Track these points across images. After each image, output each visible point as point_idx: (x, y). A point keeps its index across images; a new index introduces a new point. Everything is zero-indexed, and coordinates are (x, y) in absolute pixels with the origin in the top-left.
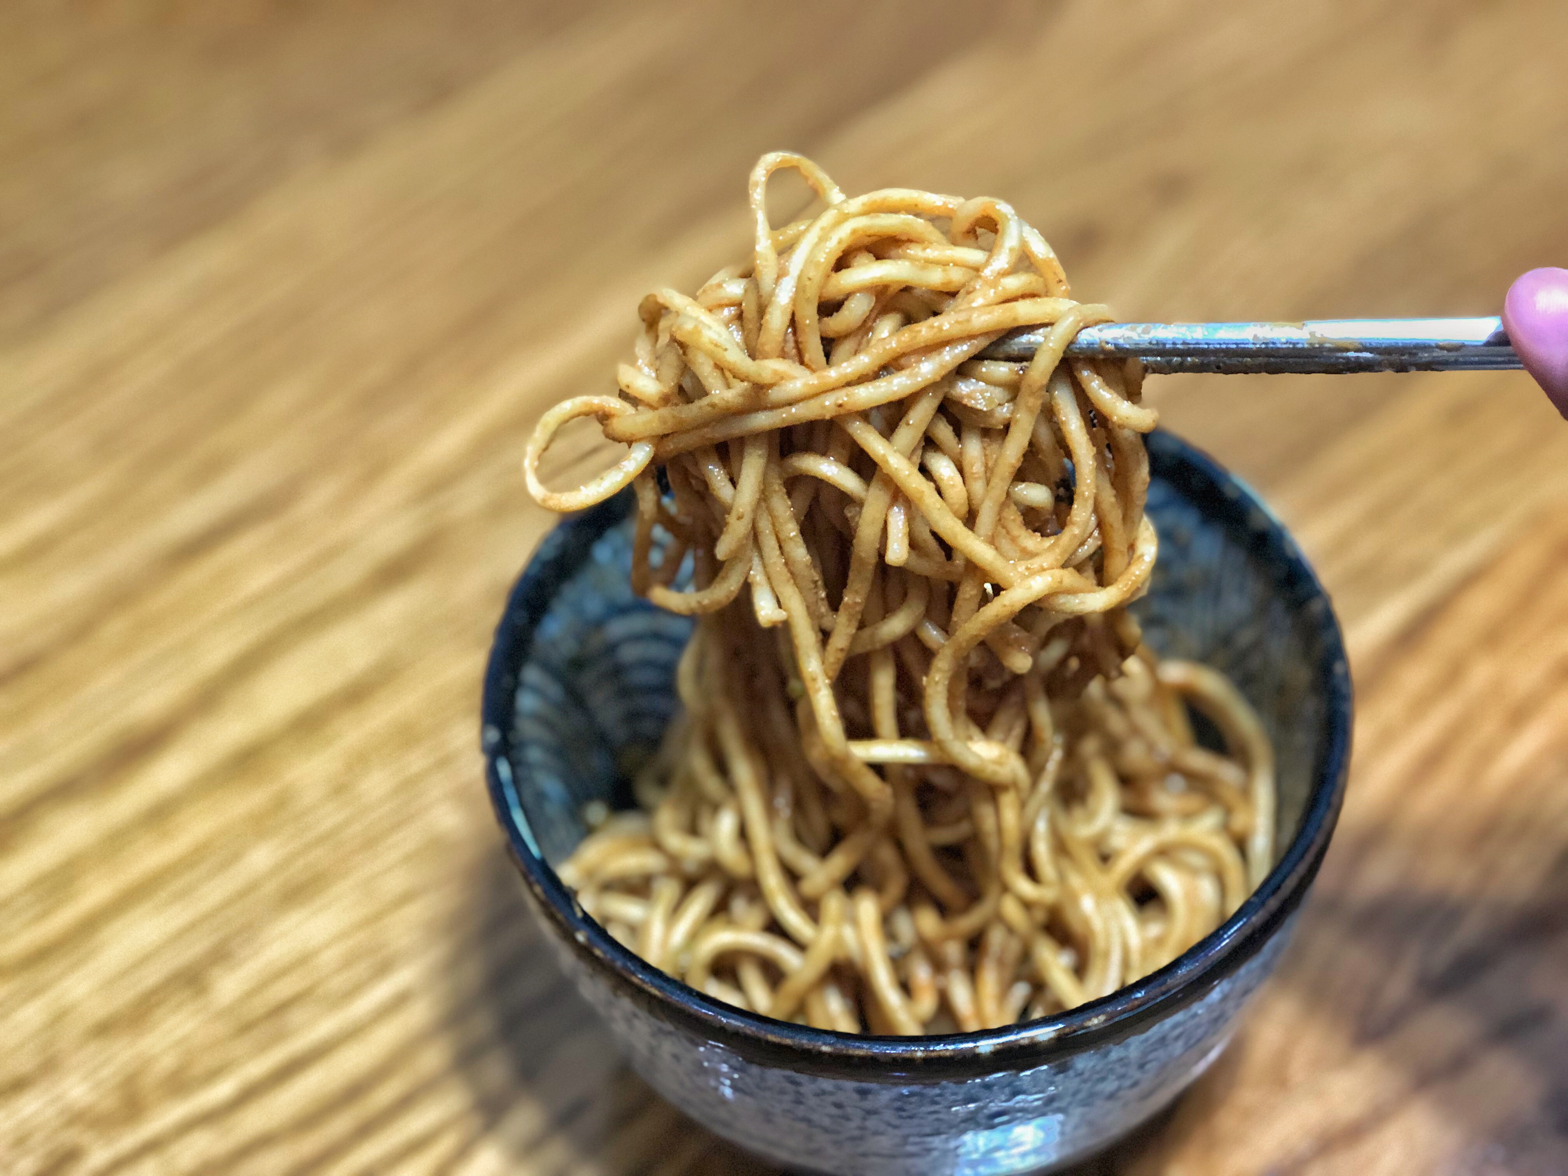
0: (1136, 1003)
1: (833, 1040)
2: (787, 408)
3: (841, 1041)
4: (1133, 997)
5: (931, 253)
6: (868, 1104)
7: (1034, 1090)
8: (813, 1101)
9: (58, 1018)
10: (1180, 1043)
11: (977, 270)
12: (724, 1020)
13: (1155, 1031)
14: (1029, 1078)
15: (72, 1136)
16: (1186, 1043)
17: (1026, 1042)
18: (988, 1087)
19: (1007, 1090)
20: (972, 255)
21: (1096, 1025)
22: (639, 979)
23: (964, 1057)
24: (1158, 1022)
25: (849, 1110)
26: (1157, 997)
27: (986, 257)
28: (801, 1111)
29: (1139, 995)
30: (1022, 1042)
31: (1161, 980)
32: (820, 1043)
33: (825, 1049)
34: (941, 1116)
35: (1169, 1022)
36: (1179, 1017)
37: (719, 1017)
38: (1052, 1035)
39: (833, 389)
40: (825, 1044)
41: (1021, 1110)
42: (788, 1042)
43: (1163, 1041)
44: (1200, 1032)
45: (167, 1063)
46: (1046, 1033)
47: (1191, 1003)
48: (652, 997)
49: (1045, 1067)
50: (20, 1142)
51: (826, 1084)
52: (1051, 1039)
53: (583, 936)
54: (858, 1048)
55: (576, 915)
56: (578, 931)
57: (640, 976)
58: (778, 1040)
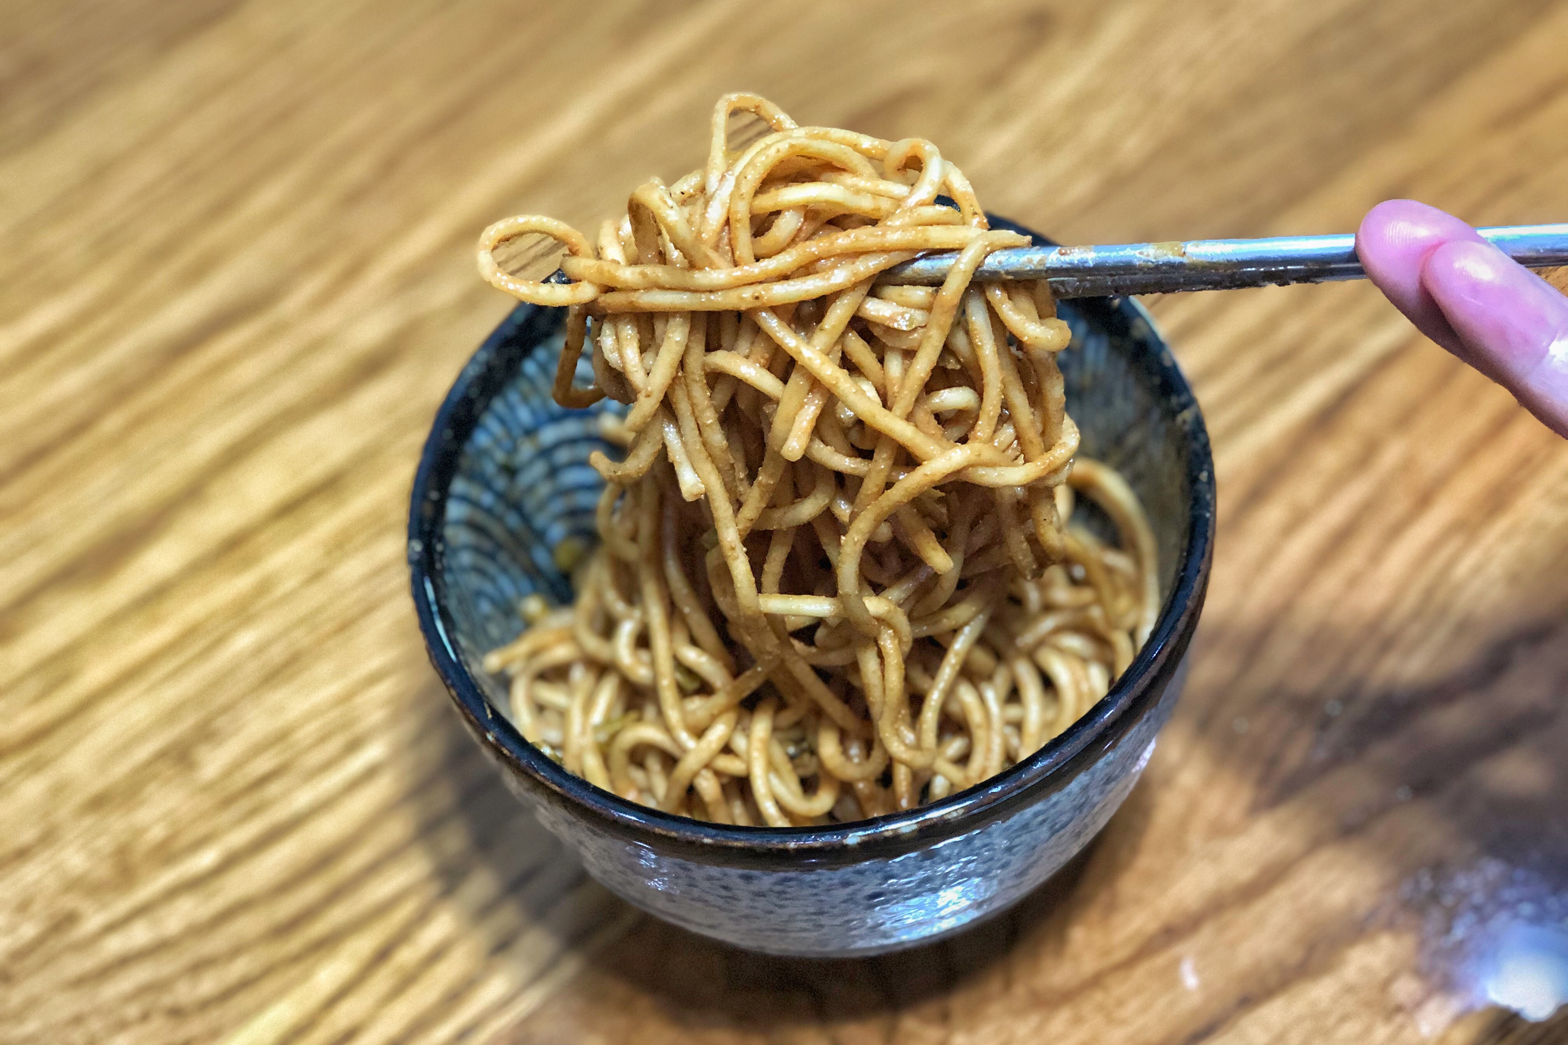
0: (993, 797)
1: (714, 832)
2: (708, 294)
3: (721, 833)
4: (990, 792)
5: (862, 183)
6: (754, 887)
7: (906, 874)
8: (706, 885)
9: (58, 790)
10: (1045, 828)
11: (898, 201)
12: (616, 814)
13: (1016, 819)
14: (898, 865)
15: (70, 902)
16: (1051, 828)
17: (889, 834)
18: (861, 873)
19: (879, 875)
20: (898, 189)
21: (955, 818)
22: (541, 776)
23: (833, 848)
24: (1017, 811)
25: (739, 893)
26: (1012, 792)
27: (909, 190)
28: (696, 892)
29: (995, 790)
30: (887, 834)
31: (1015, 775)
32: (702, 835)
33: (707, 841)
34: (822, 898)
35: (1028, 812)
36: (1038, 807)
37: (612, 811)
38: (915, 827)
39: (752, 284)
40: (707, 836)
41: (896, 892)
42: (674, 834)
43: (1025, 827)
44: (1064, 818)
45: (157, 833)
46: (909, 825)
47: (1050, 794)
48: (555, 793)
49: (912, 855)
50: (23, 907)
51: (714, 871)
52: (913, 831)
53: (493, 736)
54: (737, 840)
55: (487, 716)
56: (488, 731)
57: (542, 774)
58: (664, 833)
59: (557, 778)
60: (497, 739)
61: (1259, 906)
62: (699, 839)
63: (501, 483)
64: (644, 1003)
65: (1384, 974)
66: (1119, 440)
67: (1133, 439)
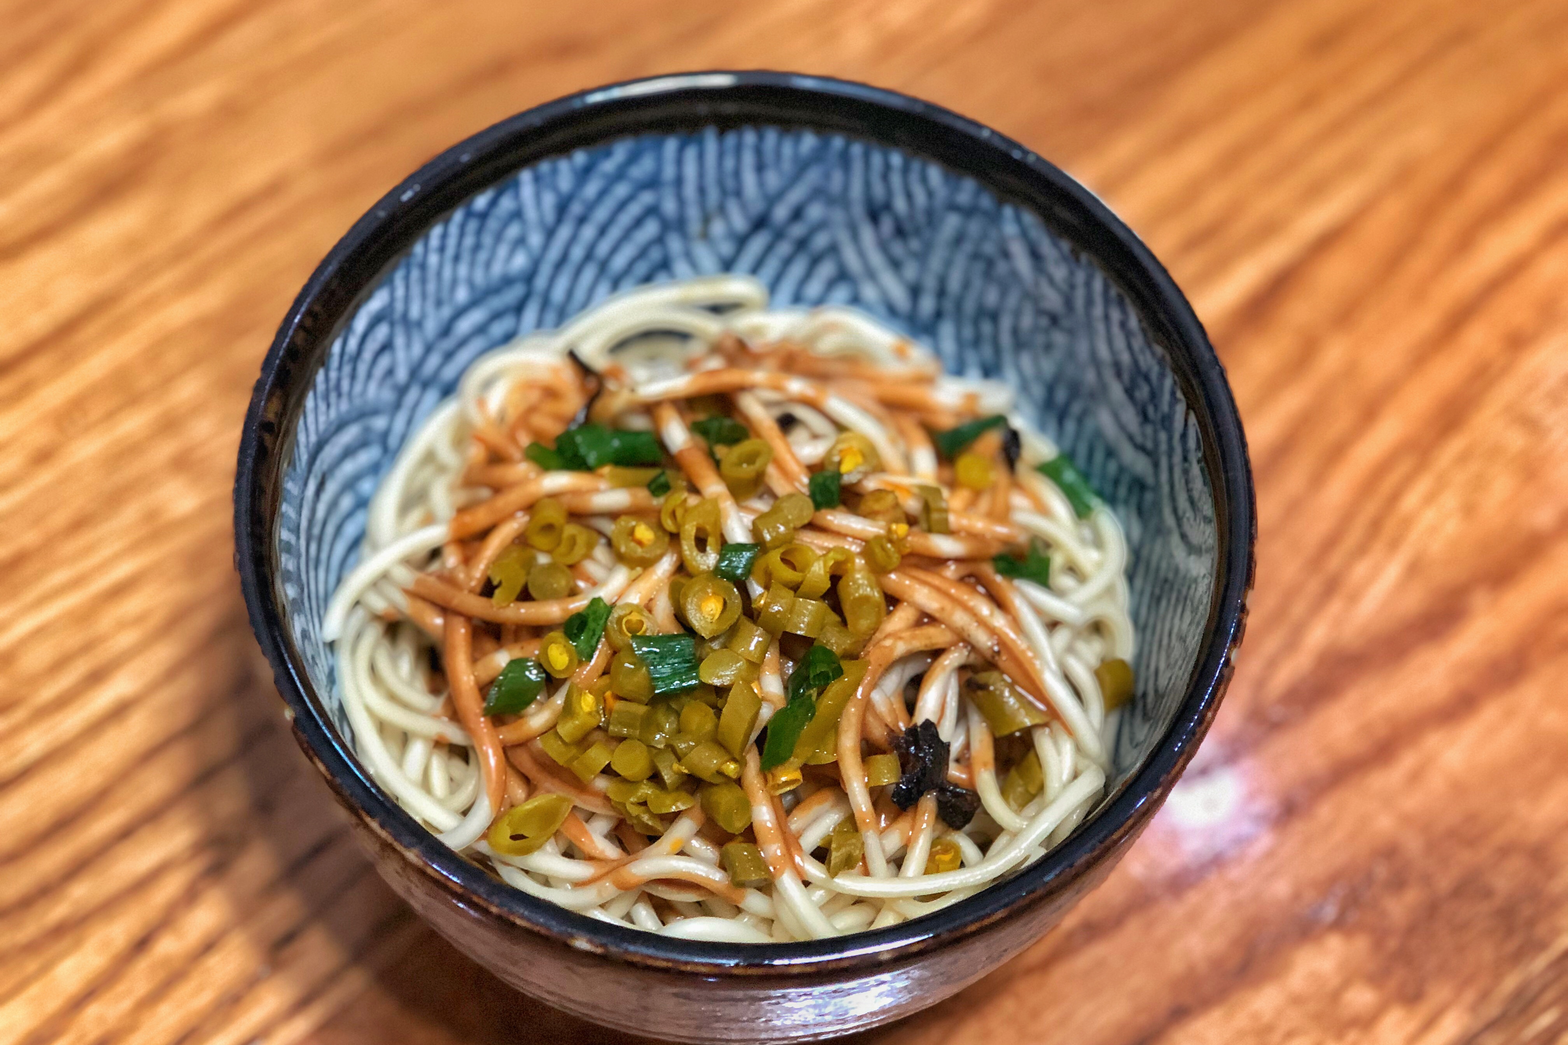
65: (1336, 983)
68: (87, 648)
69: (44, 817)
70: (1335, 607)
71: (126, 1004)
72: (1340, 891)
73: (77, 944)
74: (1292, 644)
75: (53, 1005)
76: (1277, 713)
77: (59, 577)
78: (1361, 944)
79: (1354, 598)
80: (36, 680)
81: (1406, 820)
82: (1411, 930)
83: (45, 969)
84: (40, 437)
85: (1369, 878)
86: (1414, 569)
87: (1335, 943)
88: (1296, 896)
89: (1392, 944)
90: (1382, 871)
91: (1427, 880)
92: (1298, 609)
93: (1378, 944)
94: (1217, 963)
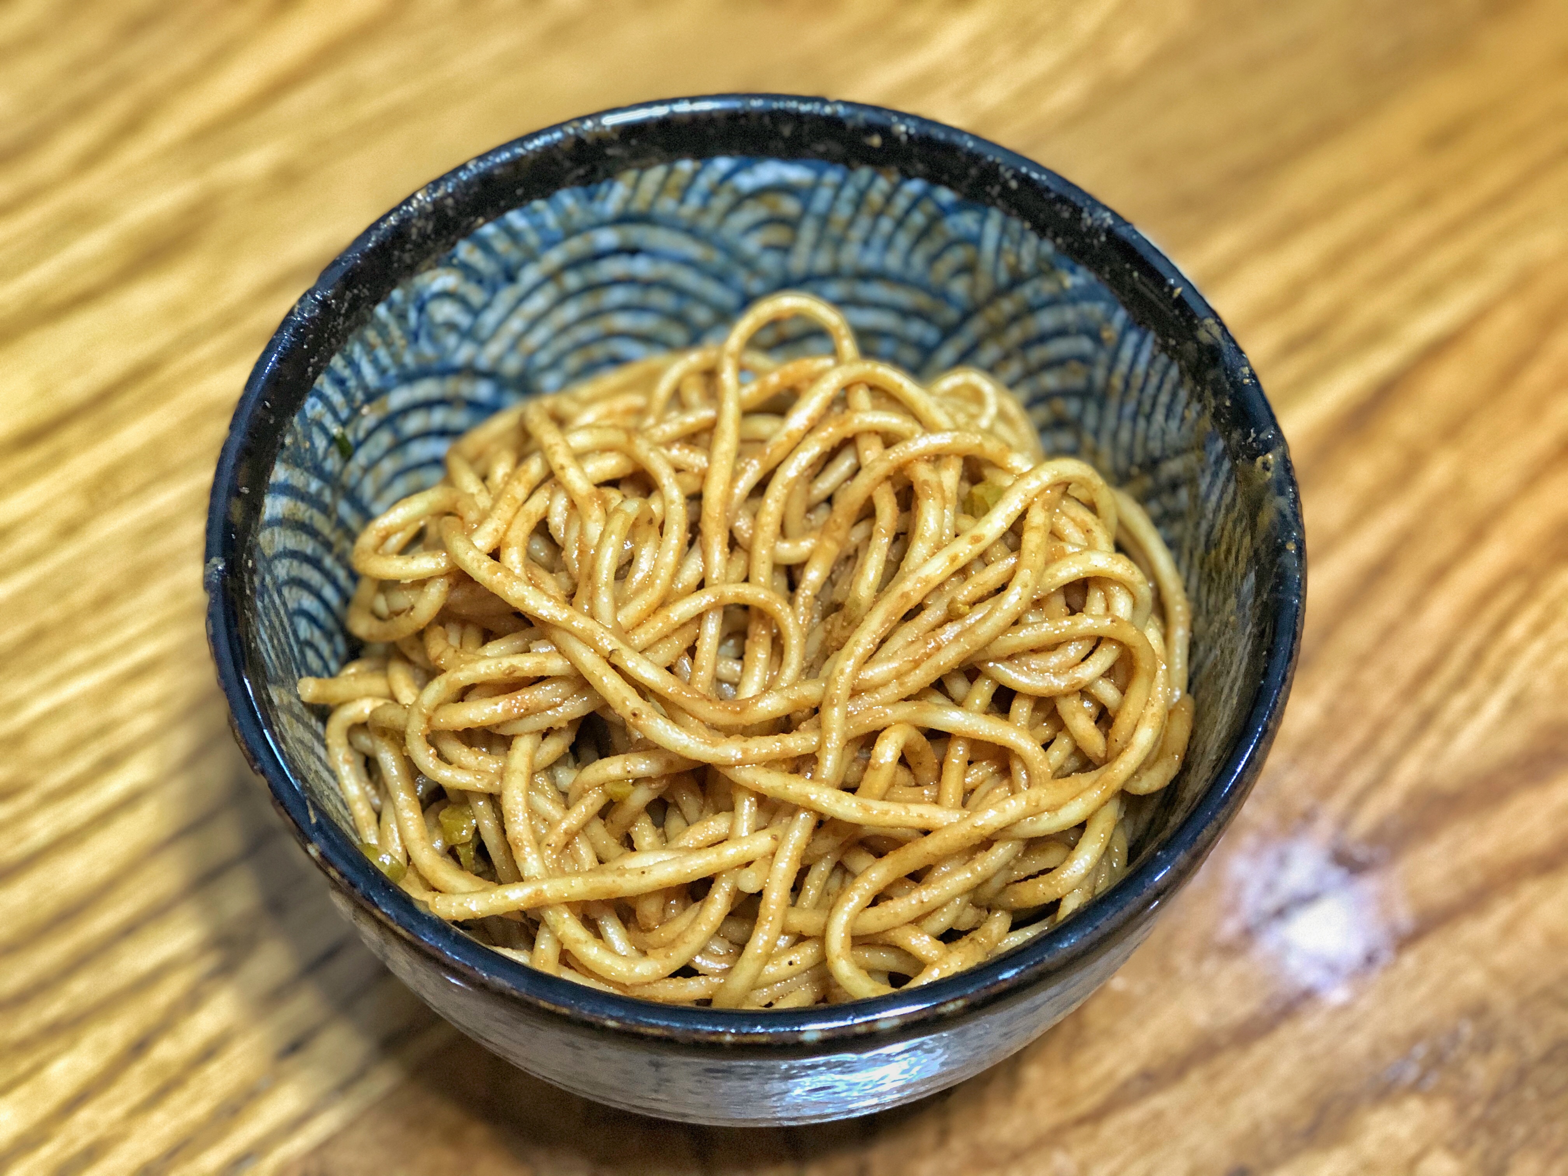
12: (485, 976)
17: (863, 1029)
23: (785, 1044)
30: (858, 1030)
32: (604, 1015)
33: (611, 1024)
40: (611, 1017)
42: (565, 1011)
52: (894, 1027)
53: (317, 850)
54: (652, 1026)
55: (309, 818)
56: (311, 842)
57: (384, 910)
58: (552, 1007)
59: (406, 918)
60: (322, 855)
61: (1261, 1050)
62: (601, 1021)
63: (332, 464)
64: (478, 1133)
65: (1413, 1149)
66: (1152, 464)
67: (1173, 467)
68: (102, 731)
69: (49, 905)
70: (1430, 741)
71: (118, 1111)
72: (1421, 1050)
73: (72, 1044)
74: (1381, 779)
75: (44, 1107)
76: (1361, 853)
77: (78, 656)
78: (1443, 1109)
79: (1451, 734)
80: (47, 763)
81: (1498, 975)
82: (1496, 1097)
83: (38, 1068)
84: (69, 508)
85: (1455, 1037)
86: (1516, 704)
87: (1414, 1105)
88: (1375, 1054)
89: (1476, 1111)
90: (1468, 1030)
91: (1515, 1043)
92: (1389, 742)
93: (1461, 1109)
94: (1284, 1124)
